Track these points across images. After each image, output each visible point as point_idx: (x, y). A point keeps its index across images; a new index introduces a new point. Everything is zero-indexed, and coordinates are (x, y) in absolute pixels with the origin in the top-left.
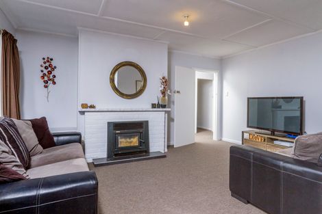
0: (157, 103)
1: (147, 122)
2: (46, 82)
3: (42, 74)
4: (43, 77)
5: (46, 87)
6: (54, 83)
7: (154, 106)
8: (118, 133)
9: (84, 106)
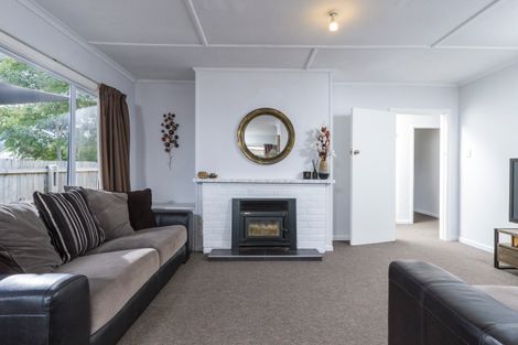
0: (312, 171)
1: (294, 200)
2: (168, 145)
3: (162, 135)
4: (164, 139)
5: (167, 151)
6: (177, 146)
7: (306, 175)
8: (248, 216)
9: (202, 175)
